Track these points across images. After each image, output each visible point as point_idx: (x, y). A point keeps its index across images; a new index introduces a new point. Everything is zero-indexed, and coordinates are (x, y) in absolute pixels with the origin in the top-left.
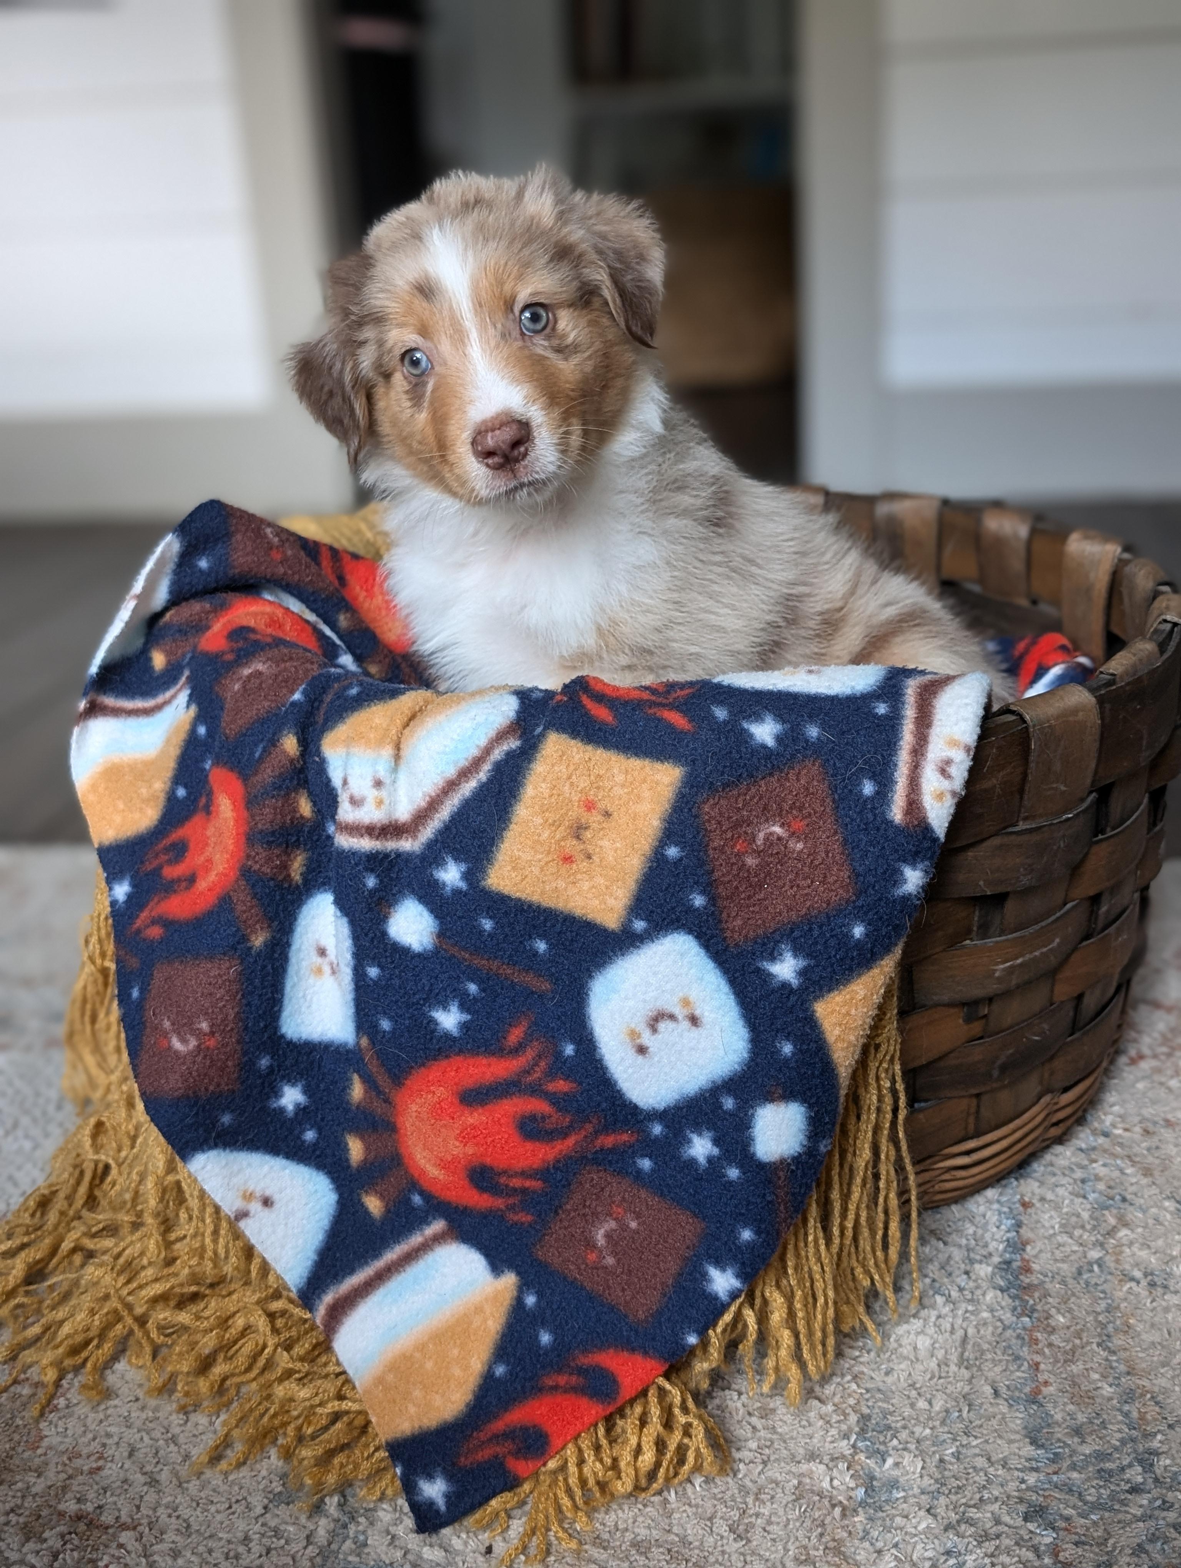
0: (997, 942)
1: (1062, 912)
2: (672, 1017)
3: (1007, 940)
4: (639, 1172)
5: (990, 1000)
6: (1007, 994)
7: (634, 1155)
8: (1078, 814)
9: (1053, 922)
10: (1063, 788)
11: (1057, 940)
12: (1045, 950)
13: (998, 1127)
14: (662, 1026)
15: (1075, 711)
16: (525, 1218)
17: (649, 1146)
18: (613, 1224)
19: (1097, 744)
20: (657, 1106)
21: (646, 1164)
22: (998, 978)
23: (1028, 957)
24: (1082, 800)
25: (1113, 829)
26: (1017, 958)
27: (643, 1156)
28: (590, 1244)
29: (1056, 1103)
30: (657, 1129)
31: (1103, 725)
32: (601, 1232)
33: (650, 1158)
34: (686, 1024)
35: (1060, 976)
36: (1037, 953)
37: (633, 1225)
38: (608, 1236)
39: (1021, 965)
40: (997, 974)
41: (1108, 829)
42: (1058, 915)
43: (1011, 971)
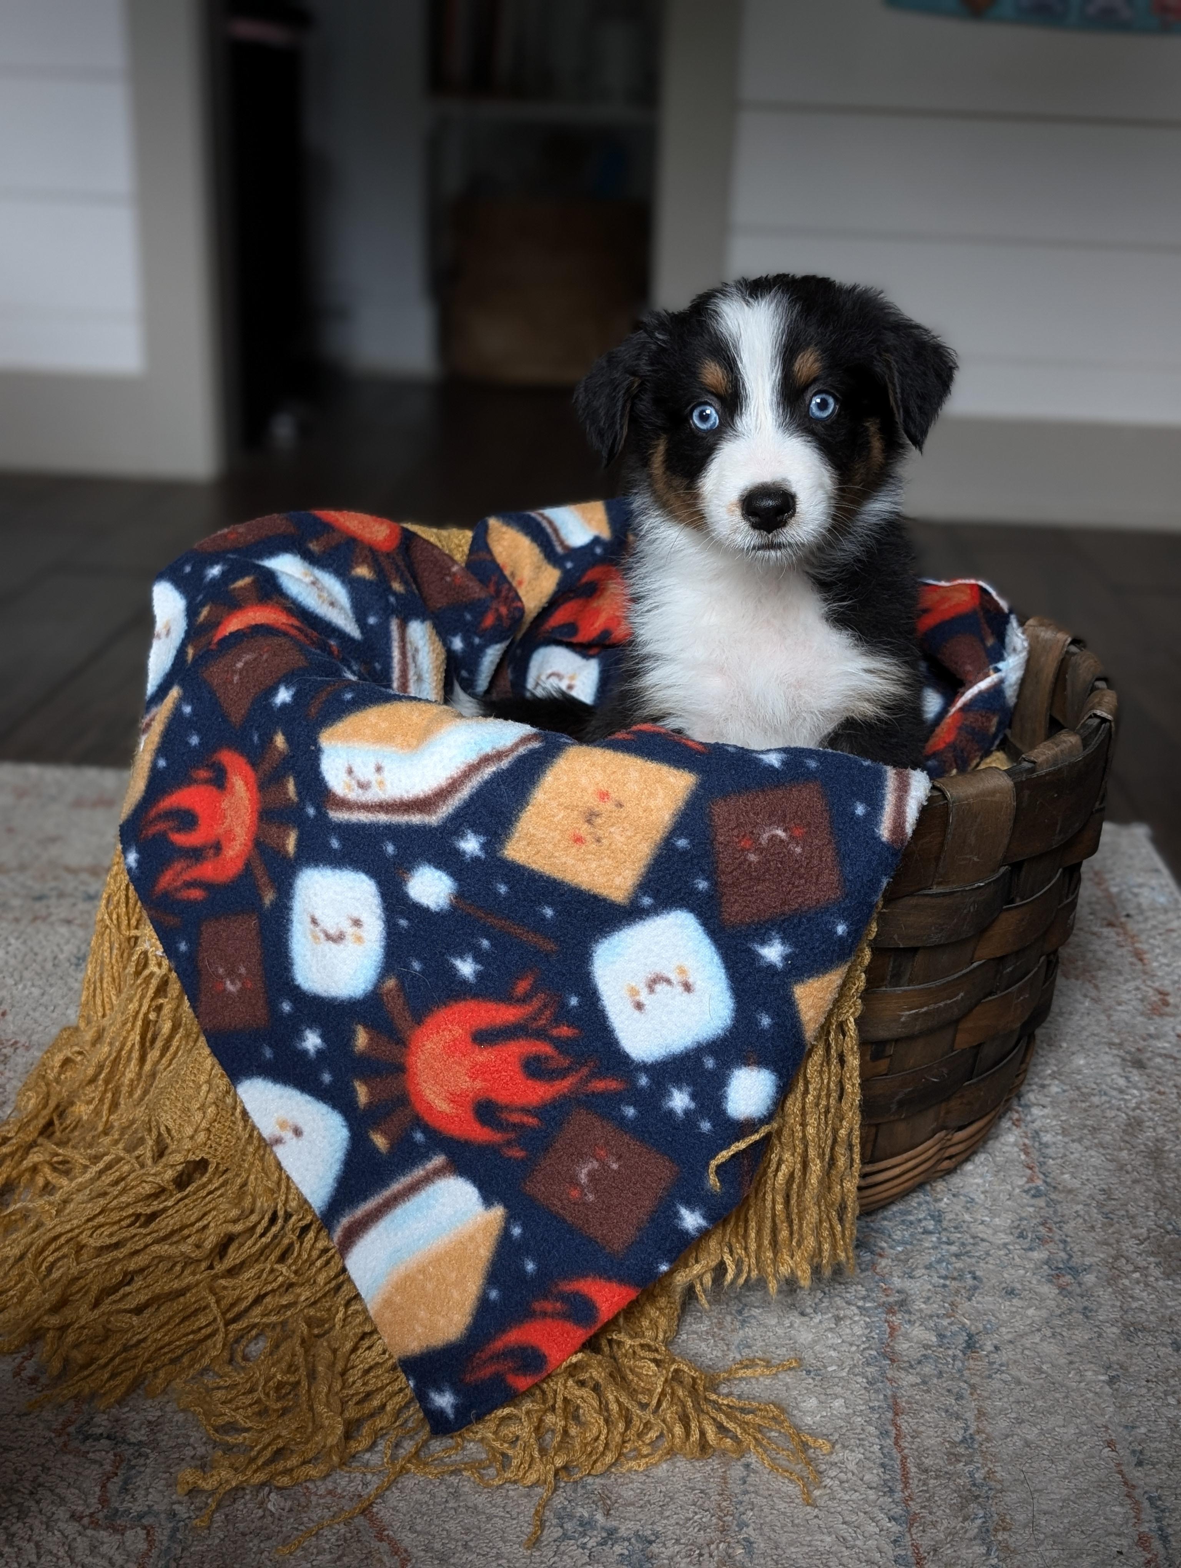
0: (905, 991)
1: (968, 969)
2: (668, 981)
3: (915, 990)
4: (623, 1118)
5: (897, 1040)
6: (910, 1038)
7: (621, 1101)
8: (989, 883)
9: (958, 978)
10: (976, 859)
11: (962, 994)
12: (949, 1002)
13: (893, 1155)
14: (658, 987)
15: (993, 793)
16: (517, 1153)
17: (636, 1096)
18: (596, 1165)
19: (1011, 824)
20: (646, 1060)
21: (630, 1112)
22: (903, 1023)
23: (932, 1007)
24: (994, 871)
25: (1023, 899)
26: (922, 1007)
27: (629, 1104)
28: (574, 1181)
29: (949, 1140)
30: (643, 1081)
31: (1018, 808)
32: (585, 1171)
33: (635, 1107)
34: (680, 989)
35: (961, 1026)
36: (942, 1004)
37: (615, 1166)
38: (590, 1174)
39: (926, 1013)
40: (903, 1019)
41: (1018, 899)
42: (964, 971)
43: (916, 1017)
